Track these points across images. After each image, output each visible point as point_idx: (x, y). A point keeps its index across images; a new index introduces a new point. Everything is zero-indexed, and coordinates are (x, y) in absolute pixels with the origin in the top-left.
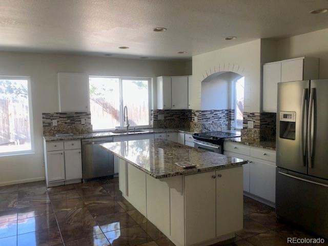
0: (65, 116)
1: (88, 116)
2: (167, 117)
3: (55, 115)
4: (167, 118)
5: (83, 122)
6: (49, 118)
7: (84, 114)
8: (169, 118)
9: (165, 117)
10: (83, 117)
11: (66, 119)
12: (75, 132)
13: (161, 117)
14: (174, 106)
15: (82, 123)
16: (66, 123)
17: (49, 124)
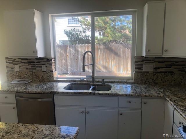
0: (26, 61)
1: (49, 63)
2: (159, 68)
3: (17, 60)
4: (159, 70)
5: (44, 68)
6: (12, 63)
7: (45, 60)
8: (163, 70)
9: (156, 68)
10: (43, 63)
11: (27, 65)
12: (35, 79)
13: (148, 68)
14: (166, 51)
15: (43, 70)
16: (27, 69)
17: (12, 68)
